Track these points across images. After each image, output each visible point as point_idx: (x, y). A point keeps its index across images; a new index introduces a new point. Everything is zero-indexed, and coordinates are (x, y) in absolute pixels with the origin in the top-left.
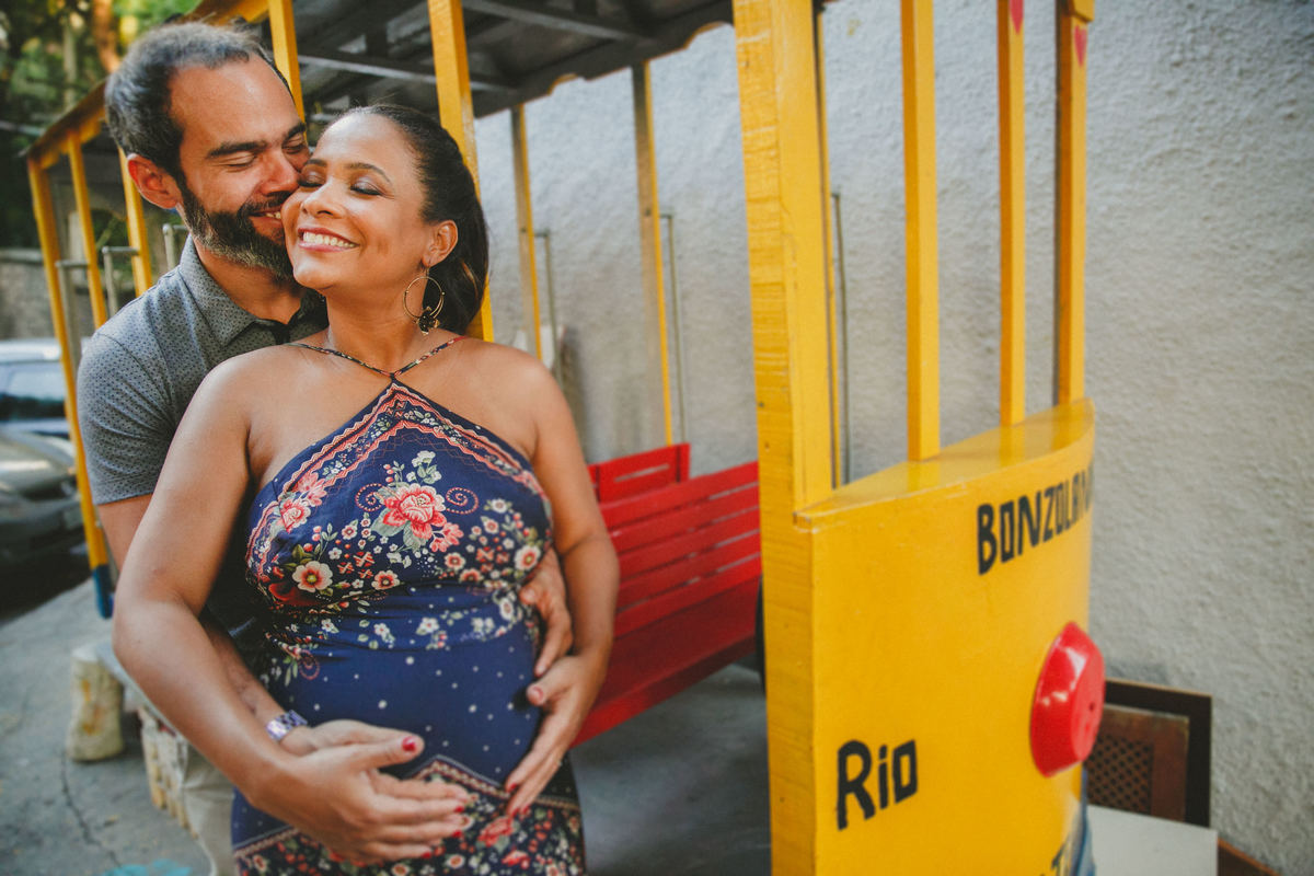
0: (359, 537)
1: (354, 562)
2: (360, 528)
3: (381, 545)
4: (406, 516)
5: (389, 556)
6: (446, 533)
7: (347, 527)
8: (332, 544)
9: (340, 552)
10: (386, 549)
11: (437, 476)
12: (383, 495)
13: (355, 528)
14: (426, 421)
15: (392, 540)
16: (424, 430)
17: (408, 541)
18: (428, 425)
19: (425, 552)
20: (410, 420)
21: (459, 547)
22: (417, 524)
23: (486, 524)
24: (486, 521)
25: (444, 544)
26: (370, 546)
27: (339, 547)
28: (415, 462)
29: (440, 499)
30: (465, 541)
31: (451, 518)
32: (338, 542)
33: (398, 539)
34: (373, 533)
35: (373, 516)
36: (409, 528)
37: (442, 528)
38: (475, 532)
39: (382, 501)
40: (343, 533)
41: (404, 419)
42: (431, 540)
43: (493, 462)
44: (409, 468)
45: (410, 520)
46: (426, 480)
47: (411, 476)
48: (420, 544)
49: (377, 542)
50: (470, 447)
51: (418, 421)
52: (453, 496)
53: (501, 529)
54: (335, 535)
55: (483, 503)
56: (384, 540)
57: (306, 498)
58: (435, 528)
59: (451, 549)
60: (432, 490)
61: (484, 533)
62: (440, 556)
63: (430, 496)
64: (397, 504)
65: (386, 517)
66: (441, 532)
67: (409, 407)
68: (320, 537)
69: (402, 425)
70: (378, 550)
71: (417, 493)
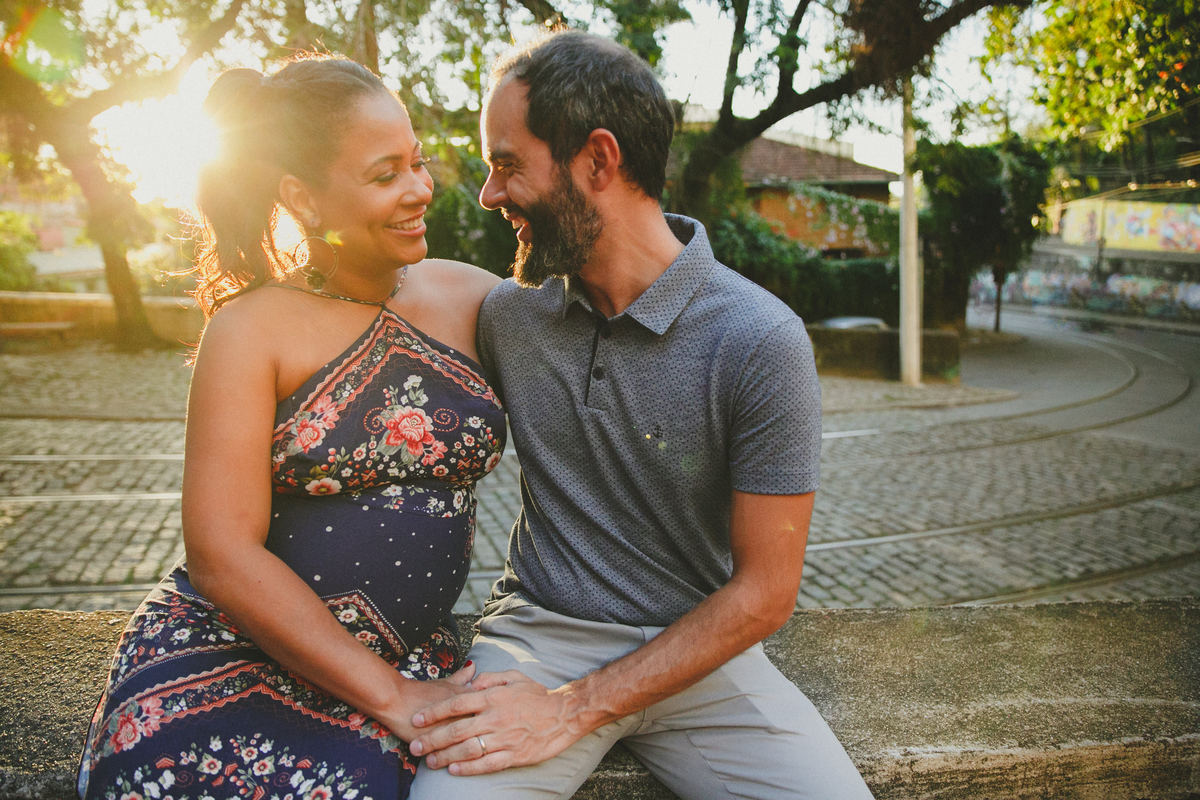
0: (367, 458)
1: (361, 478)
2: (368, 450)
3: (384, 463)
4: (403, 436)
5: (389, 471)
6: (434, 449)
7: (358, 449)
8: (344, 465)
9: (351, 471)
10: (387, 466)
11: (425, 399)
12: (385, 417)
13: (364, 450)
14: (414, 347)
15: (392, 458)
16: (413, 356)
17: (405, 458)
18: (416, 351)
19: (418, 466)
20: (400, 345)
21: (444, 460)
22: (412, 443)
23: (465, 439)
24: (466, 437)
25: (433, 458)
26: (375, 464)
27: (350, 467)
28: (407, 386)
29: (428, 420)
30: (449, 455)
31: (438, 436)
32: (350, 463)
33: (396, 457)
34: (379, 453)
35: (379, 438)
36: (405, 447)
37: (431, 445)
38: (457, 446)
39: (384, 424)
40: (354, 455)
41: (395, 344)
42: (423, 456)
43: (466, 384)
44: (403, 392)
45: (406, 439)
46: (416, 403)
47: (404, 399)
48: (414, 460)
49: (381, 461)
50: (449, 371)
51: (407, 347)
52: (439, 417)
53: (476, 442)
54: (347, 457)
55: (463, 421)
56: (386, 459)
57: (321, 420)
58: (425, 446)
59: (438, 462)
60: (422, 412)
61: (464, 447)
62: (429, 468)
63: (421, 418)
64: (396, 425)
65: (388, 439)
66: (431, 449)
67: (399, 334)
68: (335, 459)
69: (394, 350)
70: (381, 467)
71: (411, 415)
